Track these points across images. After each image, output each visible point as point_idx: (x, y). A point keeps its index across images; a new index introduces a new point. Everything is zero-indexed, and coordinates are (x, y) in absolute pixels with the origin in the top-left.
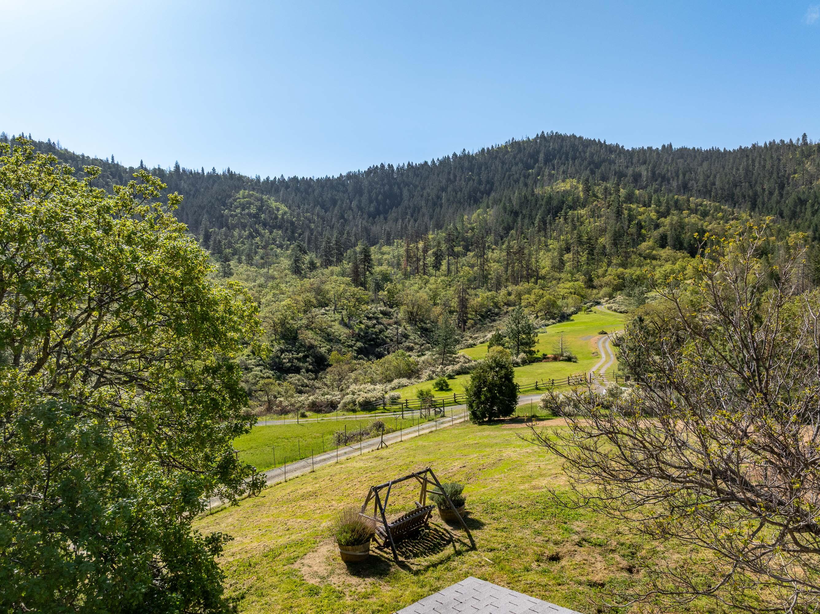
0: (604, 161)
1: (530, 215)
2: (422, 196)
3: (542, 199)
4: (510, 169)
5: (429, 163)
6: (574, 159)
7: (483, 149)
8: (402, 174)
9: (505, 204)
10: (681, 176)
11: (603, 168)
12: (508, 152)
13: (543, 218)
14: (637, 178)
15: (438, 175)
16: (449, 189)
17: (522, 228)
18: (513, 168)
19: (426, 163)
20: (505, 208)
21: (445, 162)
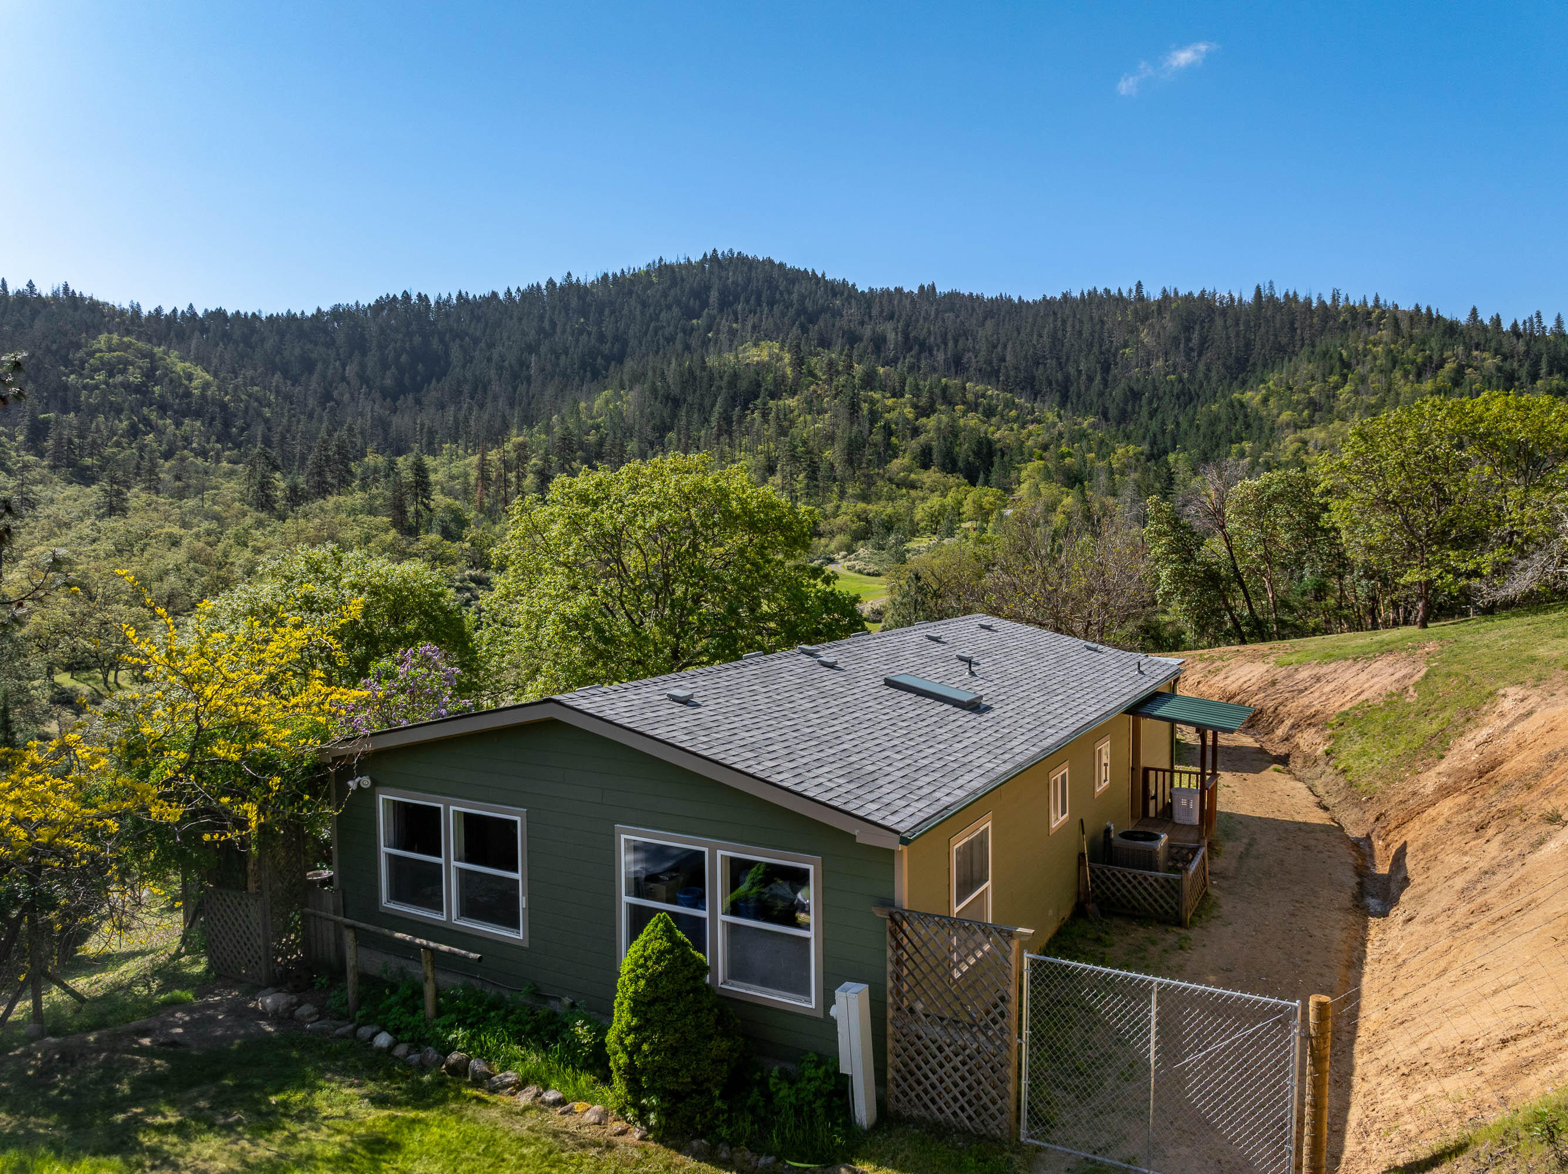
0: (823, 310)
1: (701, 405)
2: (489, 360)
3: (721, 378)
4: (658, 315)
5: (501, 296)
6: (771, 303)
7: (606, 275)
8: (447, 315)
9: (654, 383)
10: (951, 344)
11: (821, 323)
12: (652, 283)
13: (725, 411)
14: (879, 342)
15: (520, 320)
16: (543, 349)
17: (688, 429)
18: (663, 315)
19: (494, 295)
20: (654, 391)
21: (532, 294)
